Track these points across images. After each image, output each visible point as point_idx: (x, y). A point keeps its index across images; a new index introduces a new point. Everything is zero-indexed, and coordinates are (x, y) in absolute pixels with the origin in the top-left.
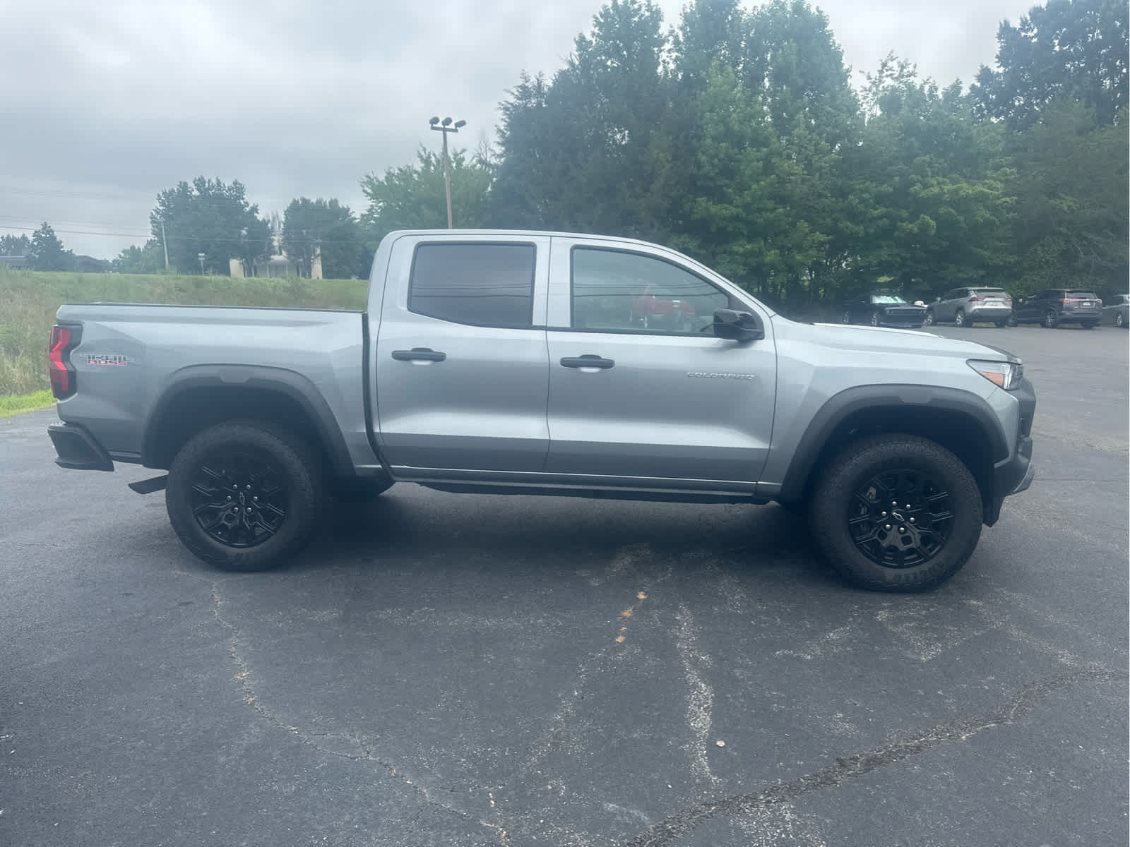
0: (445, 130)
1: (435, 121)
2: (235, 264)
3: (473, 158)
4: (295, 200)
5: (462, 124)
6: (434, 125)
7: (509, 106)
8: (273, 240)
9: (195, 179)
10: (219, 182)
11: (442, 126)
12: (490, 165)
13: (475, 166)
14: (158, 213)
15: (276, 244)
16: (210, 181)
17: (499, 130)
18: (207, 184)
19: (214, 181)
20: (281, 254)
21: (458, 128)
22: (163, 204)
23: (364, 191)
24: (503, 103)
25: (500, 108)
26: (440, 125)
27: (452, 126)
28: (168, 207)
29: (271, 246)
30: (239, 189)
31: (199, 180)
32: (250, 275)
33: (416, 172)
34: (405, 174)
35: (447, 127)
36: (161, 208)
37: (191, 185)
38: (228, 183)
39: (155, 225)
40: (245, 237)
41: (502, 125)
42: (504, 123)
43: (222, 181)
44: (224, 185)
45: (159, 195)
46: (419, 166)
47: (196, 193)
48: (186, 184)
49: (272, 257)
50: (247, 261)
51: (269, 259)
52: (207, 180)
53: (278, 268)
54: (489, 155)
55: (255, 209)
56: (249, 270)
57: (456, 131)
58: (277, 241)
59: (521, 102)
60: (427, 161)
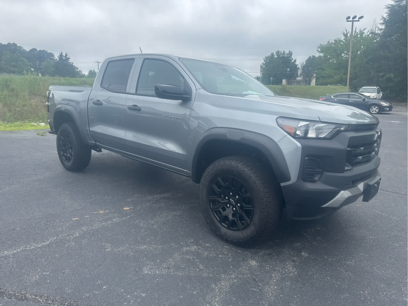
0: (353, 21)
1: (349, 18)
2: (284, 81)
3: (368, 32)
4: (310, 56)
5: (362, 17)
6: (348, 20)
7: (390, 6)
8: (298, 72)
9: (276, 52)
10: (284, 52)
11: (352, 20)
12: (376, 34)
13: (369, 35)
14: (263, 64)
15: (299, 73)
16: (281, 52)
17: (383, 18)
18: (280, 53)
19: (282, 52)
20: (301, 77)
21: (360, 20)
22: (265, 61)
23: (318, 50)
24: (388, 5)
25: (386, 8)
26: (351, 19)
27: (357, 19)
28: (266, 62)
29: (297, 74)
30: (290, 54)
31: (278, 51)
32: (289, 85)
33: (342, 41)
34: (337, 42)
35: (354, 20)
36: (264, 62)
37: (275, 54)
38: (287, 52)
39: (261, 68)
40: (288, 71)
41: (385, 16)
42: (387, 14)
43: (285, 52)
44: (286, 53)
45: (264, 58)
46: (343, 38)
47: (276, 56)
48: (273, 53)
49: (297, 78)
50: (288, 80)
51: (296, 79)
52: (280, 51)
53: (299, 82)
54: (377, 29)
55: (295, 61)
56: (288, 83)
57: (359, 21)
58: (299, 72)
59: (396, 3)
60: (346, 35)
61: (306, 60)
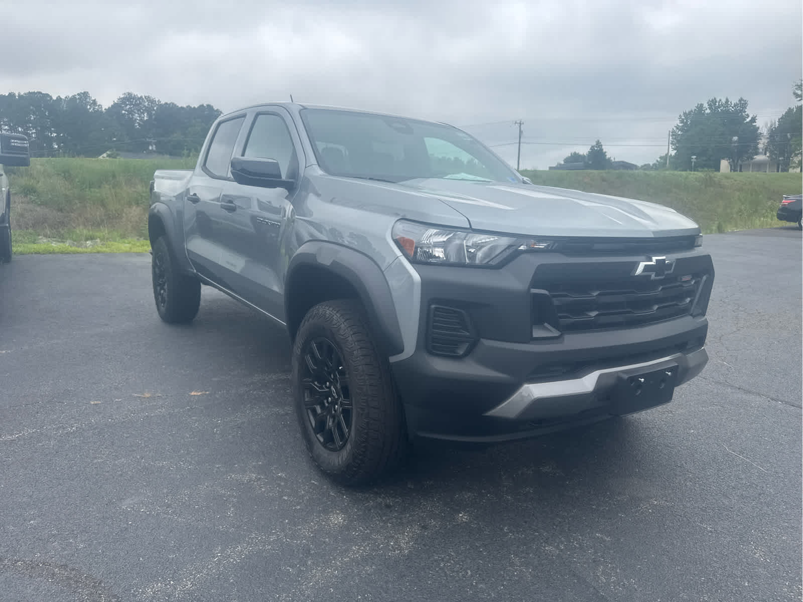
2: (724, 164)
4: (790, 108)
8: (758, 143)
9: (709, 101)
10: (727, 101)
14: (677, 128)
15: (760, 146)
16: (720, 100)
18: (717, 104)
19: (724, 101)
20: (765, 154)
22: (682, 122)
28: (685, 124)
29: (756, 148)
30: (743, 104)
31: (712, 100)
32: (735, 171)
36: (681, 125)
37: (706, 105)
38: (734, 100)
39: (674, 137)
40: (735, 142)
43: (730, 100)
44: (731, 103)
45: (680, 116)
47: (708, 111)
48: (702, 105)
49: (755, 157)
50: (733, 161)
51: (752, 159)
52: (718, 100)
53: (760, 166)
55: (754, 120)
56: (734, 168)
58: (762, 144)
61: (780, 117)
